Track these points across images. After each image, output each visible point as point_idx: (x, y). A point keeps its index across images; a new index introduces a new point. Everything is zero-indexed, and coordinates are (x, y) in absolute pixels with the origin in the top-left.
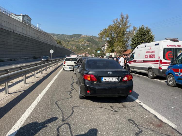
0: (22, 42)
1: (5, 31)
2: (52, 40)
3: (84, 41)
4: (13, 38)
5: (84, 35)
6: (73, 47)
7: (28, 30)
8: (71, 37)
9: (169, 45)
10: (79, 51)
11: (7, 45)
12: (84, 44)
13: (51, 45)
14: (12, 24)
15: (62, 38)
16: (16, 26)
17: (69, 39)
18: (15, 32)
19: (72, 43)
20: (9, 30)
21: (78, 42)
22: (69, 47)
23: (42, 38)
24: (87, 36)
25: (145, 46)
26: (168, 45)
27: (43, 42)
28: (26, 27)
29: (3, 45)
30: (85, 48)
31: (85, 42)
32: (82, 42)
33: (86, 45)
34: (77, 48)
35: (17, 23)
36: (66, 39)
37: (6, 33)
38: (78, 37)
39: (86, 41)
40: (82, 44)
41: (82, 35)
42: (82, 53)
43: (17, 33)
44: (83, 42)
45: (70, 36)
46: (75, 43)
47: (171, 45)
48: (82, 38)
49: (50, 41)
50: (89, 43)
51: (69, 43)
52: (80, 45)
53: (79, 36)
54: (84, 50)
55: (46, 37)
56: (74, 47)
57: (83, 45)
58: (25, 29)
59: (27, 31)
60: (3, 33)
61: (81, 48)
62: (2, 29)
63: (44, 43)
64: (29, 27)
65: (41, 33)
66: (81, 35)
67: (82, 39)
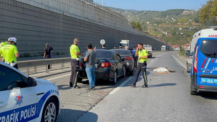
0: (75, 28)
1: (52, 14)
2: (124, 23)
3: (188, 21)
4: (63, 23)
5: (189, 10)
6: (166, 33)
7: (86, 9)
8: (164, 14)
9: (212, 35)
10: (178, 39)
11: (54, 33)
12: (188, 26)
13: (122, 30)
14: (63, 3)
15: (147, 17)
16: (68, 5)
17: (159, 19)
18: (65, 14)
19: (165, 26)
20: (58, 12)
21: (176, 23)
22: (158, 33)
23: (107, 21)
24: (194, 12)
25: (195, 36)
26: (210, 35)
27: (107, 26)
28: (83, 6)
29: (49, 33)
30: (190, 34)
31: (190, 24)
32: (185, 24)
33: (192, 29)
34: (173, 35)
35: (70, 2)
36: (153, 18)
37: (54, 16)
38: (177, 15)
39: (192, 21)
40: (185, 27)
41: (186, 10)
42: (184, 44)
43: (68, 15)
44: (186, 22)
45: (163, 12)
46: (170, 26)
47: (214, 35)
48: (186, 16)
49: (120, 24)
50: (199, 25)
51: (159, 25)
52: (180, 29)
53: (178, 12)
54: (188, 39)
55: (113, 19)
56: (168, 33)
57: (185, 29)
58: (81, 9)
59: (83, 11)
60: (50, 16)
61: (182, 34)
62: (48, 12)
63: (108, 29)
64: (86, 5)
65: (106, 13)
66: (183, 10)
67: (184, 18)
